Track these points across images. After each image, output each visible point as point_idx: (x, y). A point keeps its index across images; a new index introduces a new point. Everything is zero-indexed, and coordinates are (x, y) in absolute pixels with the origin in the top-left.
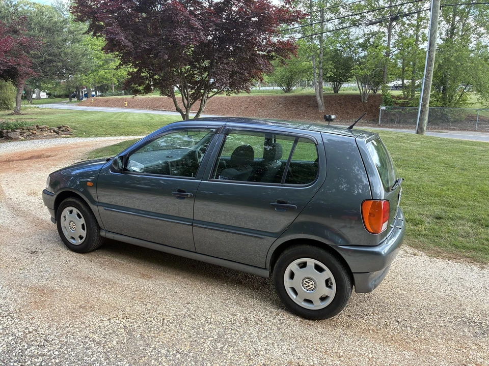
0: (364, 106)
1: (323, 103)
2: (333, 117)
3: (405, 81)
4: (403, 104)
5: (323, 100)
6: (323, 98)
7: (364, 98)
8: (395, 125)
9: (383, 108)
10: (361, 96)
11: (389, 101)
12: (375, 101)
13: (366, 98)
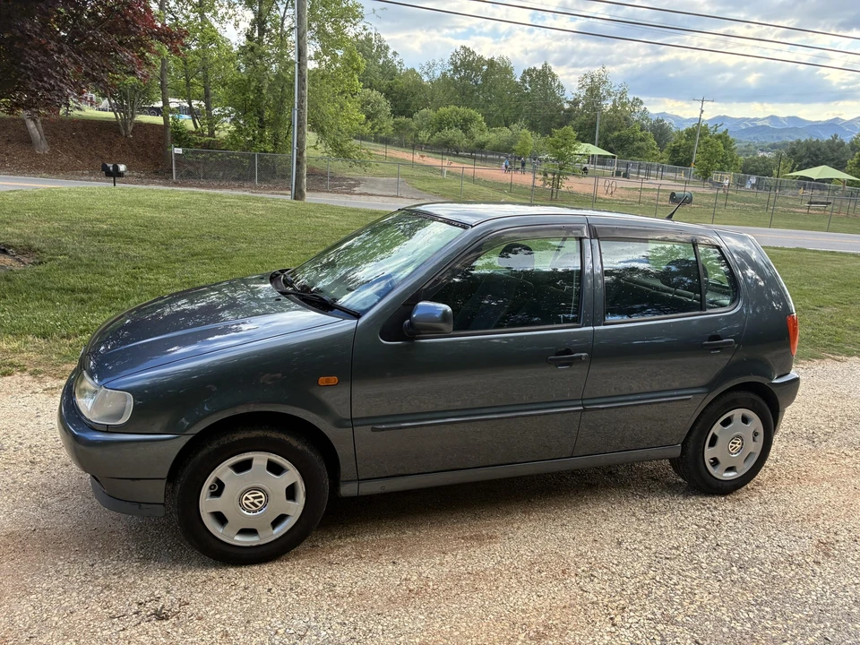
0: (131, 145)
1: (43, 135)
2: (122, 168)
3: (194, 103)
4: (207, 146)
5: (41, 130)
6: (40, 125)
7: (126, 129)
8: (204, 182)
9: (179, 151)
10: (118, 125)
11: (185, 138)
12: (146, 137)
13: (130, 128)
